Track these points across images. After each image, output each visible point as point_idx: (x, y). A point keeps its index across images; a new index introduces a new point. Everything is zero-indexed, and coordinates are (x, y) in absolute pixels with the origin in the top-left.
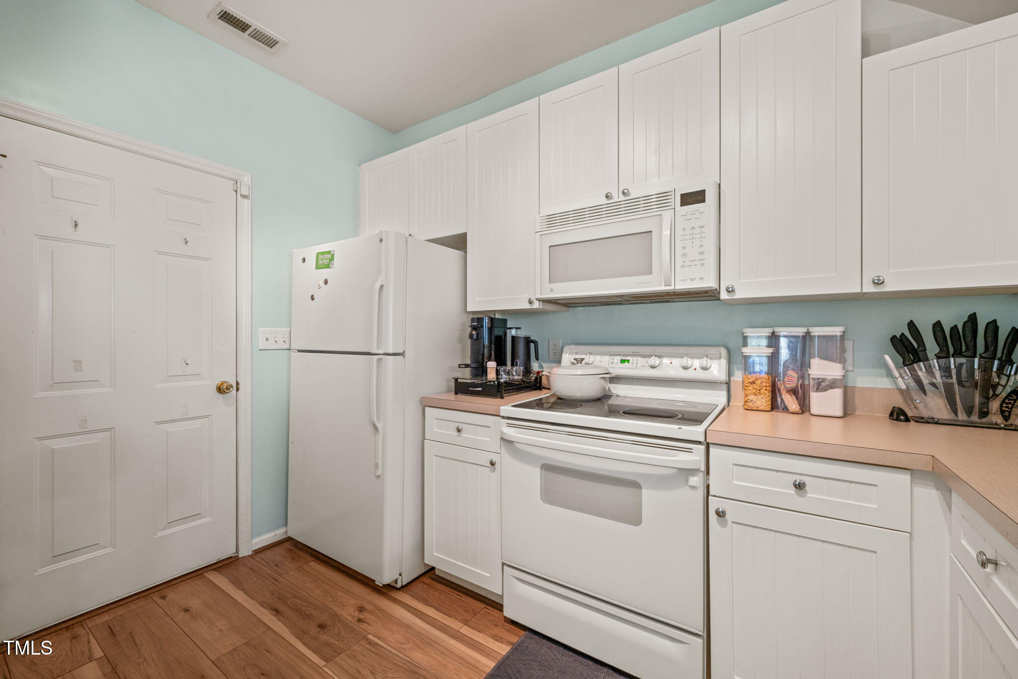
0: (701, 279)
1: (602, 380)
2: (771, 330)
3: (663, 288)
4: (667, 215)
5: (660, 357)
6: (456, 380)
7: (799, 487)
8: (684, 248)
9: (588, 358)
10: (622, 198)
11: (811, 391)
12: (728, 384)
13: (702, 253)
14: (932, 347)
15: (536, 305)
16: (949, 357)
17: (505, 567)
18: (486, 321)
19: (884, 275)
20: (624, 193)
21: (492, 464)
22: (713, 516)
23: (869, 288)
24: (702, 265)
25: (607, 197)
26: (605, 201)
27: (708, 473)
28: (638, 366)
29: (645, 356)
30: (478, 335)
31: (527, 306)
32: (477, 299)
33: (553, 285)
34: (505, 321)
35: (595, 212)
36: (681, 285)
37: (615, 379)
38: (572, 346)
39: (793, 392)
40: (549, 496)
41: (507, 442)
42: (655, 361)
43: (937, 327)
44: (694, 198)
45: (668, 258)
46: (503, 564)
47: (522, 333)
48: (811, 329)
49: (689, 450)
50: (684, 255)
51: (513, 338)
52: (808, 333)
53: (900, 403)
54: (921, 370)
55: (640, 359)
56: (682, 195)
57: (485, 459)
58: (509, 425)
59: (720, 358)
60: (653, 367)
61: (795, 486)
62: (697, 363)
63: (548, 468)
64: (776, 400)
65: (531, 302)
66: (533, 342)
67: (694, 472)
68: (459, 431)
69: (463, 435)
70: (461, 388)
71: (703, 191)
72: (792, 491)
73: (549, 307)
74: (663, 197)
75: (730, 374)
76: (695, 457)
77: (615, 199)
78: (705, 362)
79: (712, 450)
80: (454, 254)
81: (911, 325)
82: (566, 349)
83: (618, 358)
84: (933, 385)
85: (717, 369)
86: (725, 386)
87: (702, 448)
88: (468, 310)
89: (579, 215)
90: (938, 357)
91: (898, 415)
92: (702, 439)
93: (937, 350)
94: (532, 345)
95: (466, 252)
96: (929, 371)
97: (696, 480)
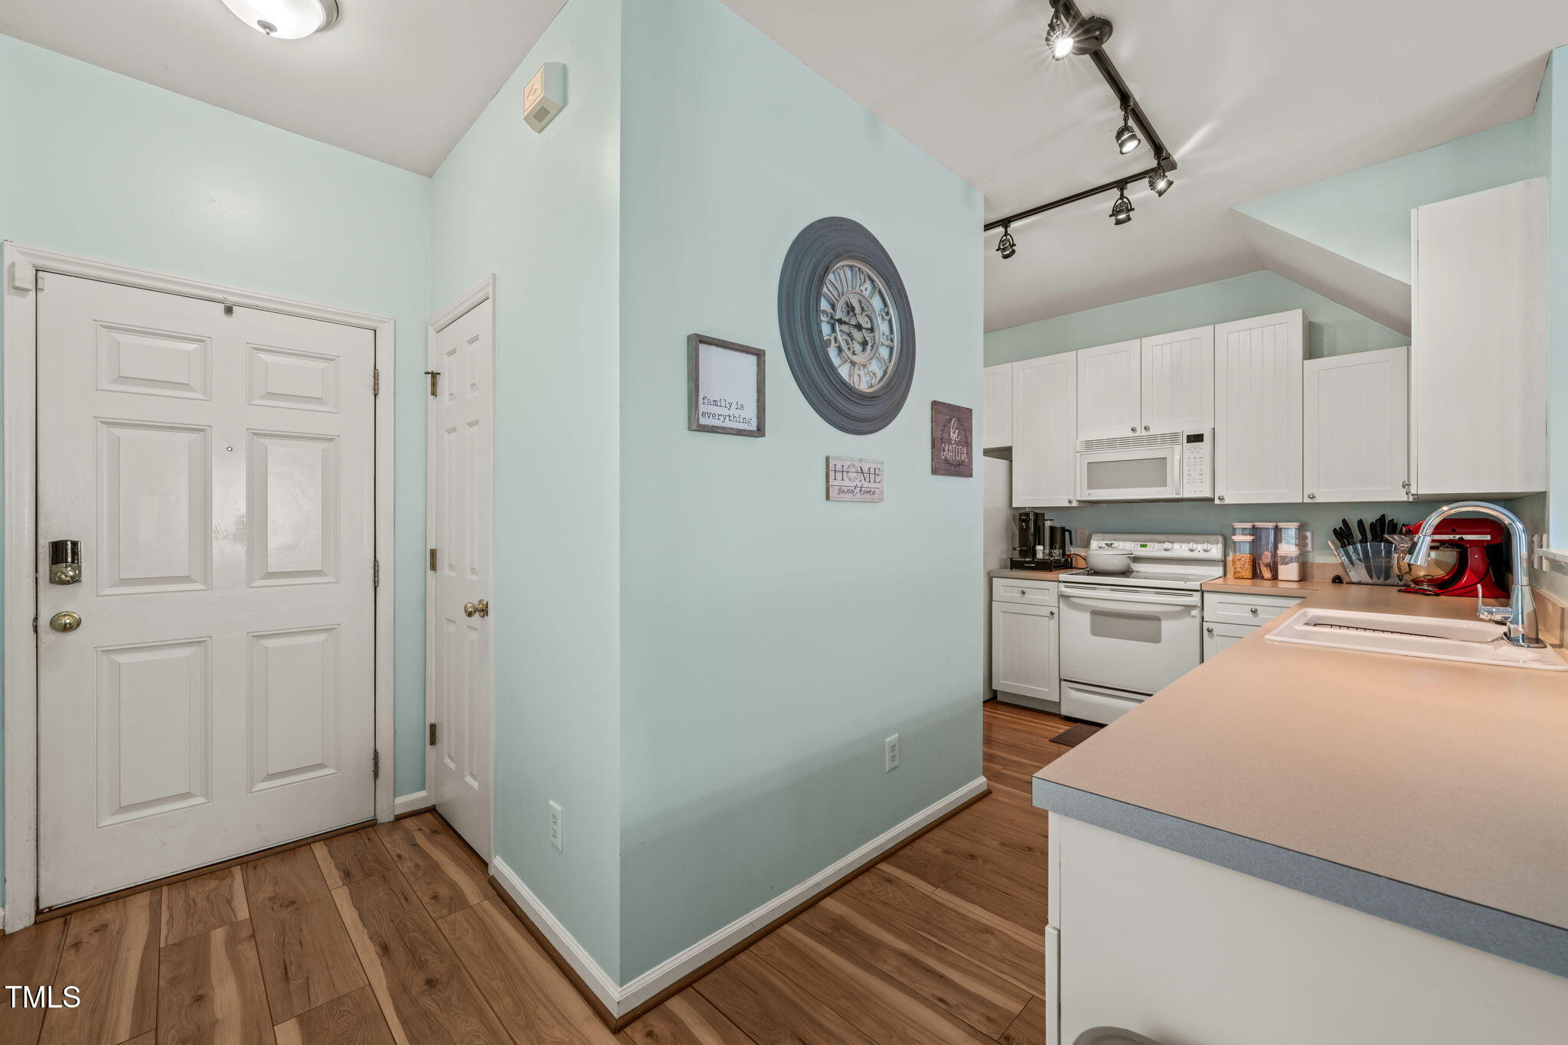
0: (1201, 491)
1: (1128, 559)
2: (1252, 524)
3: (1174, 496)
4: (1178, 448)
5: (1172, 543)
6: (1011, 559)
7: (1254, 612)
8: (1189, 470)
9: (1116, 544)
10: (1144, 433)
11: (1279, 563)
12: (1224, 562)
13: (1201, 475)
14: (1358, 535)
15: (1075, 504)
16: (1367, 542)
17: (1062, 682)
18: (1032, 517)
19: (1316, 494)
20: (1145, 428)
21: (1052, 613)
22: (1206, 632)
23: (1307, 500)
24: (1202, 482)
25: (1133, 430)
26: (1131, 434)
27: (1203, 610)
28: (1154, 549)
29: (1160, 542)
30: (1027, 527)
31: (1068, 505)
32: (1021, 498)
33: (1090, 491)
34: (1044, 514)
35: (1124, 442)
36: (1186, 495)
37: (1136, 559)
38: (1099, 534)
39: (1267, 565)
40: (1096, 631)
41: (1062, 597)
42: (1167, 545)
43: (1360, 523)
44: (1197, 438)
45: (1178, 475)
46: (1060, 680)
47: (1057, 524)
48: (1279, 524)
49: (1191, 596)
50: (1189, 475)
51: (1052, 528)
52: (1277, 526)
53: (1340, 572)
54: (1350, 548)
55: (1156, 544)
56: (1188, 436)
57: (1046, 611)
58: (1066, 587)
59: (1217, 543)
60: (1166, 550)
61: (1252, 611)
62: (1200, 547)
63: (1096, 613)
64: (1256, 571)
65: (1070, 502)
66: (1068, 531)
67: (1194, 607)
68: (1023, 593)
69: (1026, 596)
70: (1015, 565)
71: (1202, 435)
72: (1251, 615)
73: (1082, 505)
74: (1174, 438)
75: (1225, 554)
76: (1195, 599)
77: (1138, 434)
78: (1205, 546)
79: (1205, 595)
80: (1000, 464)
81: (1344, 521)
82: (1094, 536)
83: (1139, 543)
84: (1360, 560)
85: (1216, 551)
86: (1222, 564)
87: (1199, 593)
88: (1013, 506)
89: (1111, 443)
90: (1361, 542)
91: (1337, 580)
92: (1199, 588)
93: (1360, 537)
94: (1067, 534)
95: (1011, 461)
96: (1356, 550)
97: (1194, 612)
